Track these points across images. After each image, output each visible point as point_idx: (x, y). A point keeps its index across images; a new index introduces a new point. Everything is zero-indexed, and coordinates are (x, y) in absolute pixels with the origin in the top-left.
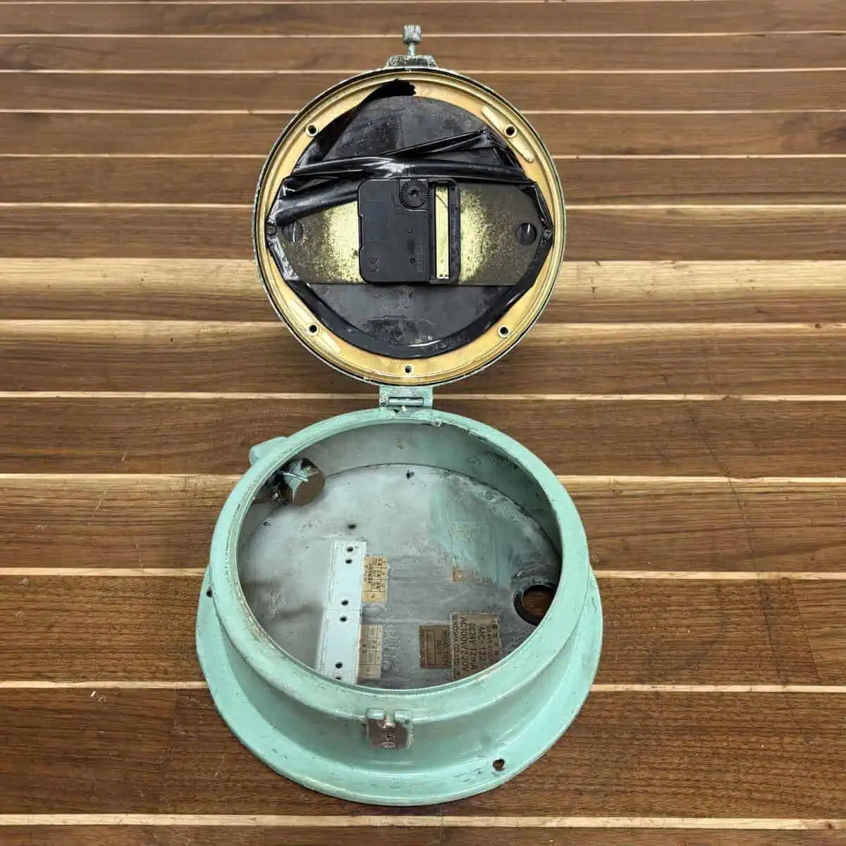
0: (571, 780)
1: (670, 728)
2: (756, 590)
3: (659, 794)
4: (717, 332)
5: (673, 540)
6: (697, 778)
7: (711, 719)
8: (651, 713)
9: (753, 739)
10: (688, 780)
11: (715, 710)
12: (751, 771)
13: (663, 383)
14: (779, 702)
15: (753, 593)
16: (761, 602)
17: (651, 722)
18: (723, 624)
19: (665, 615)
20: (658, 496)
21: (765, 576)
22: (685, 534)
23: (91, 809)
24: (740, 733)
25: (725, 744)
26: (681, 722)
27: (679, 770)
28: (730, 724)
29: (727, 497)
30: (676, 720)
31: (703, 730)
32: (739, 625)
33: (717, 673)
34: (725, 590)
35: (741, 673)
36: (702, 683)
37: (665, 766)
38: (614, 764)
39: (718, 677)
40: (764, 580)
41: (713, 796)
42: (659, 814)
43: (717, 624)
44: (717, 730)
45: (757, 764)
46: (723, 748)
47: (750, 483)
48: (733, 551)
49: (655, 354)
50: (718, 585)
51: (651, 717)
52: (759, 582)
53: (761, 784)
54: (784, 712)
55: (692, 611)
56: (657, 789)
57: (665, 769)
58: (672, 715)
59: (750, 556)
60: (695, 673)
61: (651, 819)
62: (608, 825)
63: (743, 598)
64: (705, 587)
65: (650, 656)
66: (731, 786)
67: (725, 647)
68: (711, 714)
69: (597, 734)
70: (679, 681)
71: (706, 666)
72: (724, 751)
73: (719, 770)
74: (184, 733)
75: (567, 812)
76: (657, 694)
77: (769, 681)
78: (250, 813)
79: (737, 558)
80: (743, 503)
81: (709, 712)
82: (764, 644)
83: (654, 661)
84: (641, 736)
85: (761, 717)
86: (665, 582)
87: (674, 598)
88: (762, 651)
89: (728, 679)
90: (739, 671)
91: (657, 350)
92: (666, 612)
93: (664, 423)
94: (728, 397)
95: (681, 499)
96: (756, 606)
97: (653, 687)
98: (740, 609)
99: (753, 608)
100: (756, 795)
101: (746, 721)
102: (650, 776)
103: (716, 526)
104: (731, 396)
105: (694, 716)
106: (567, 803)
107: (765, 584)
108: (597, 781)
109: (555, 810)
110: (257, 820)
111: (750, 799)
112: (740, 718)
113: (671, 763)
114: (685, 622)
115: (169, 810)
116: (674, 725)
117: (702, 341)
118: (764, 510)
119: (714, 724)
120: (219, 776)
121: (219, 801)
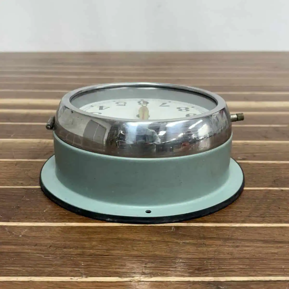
0: (243, 213)
62: (268, 226)
69: (253, 200)
74: (29, 200)
75: (243, 222)
76: (282, 190)
78: (63, 222)
108: (257, 213)
120: (46, 211)
121: (45, 219)
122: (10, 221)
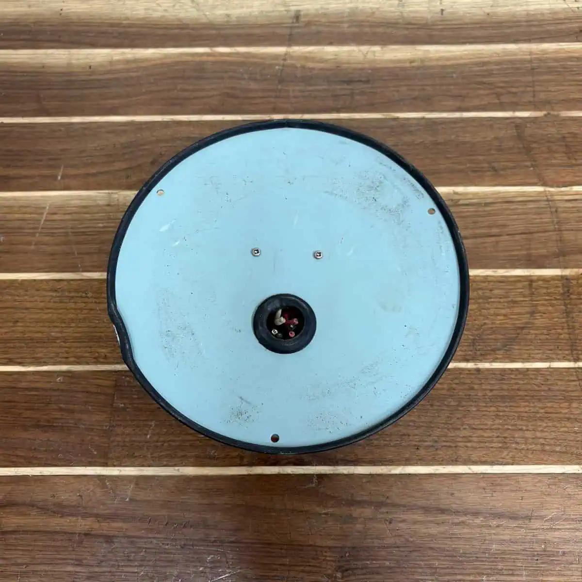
0: (411, 438)
1: (486, 397)
2: (559, 284)
3: (476, 448)
4: (544, 52)
5: (497, 242)
6: (506, 435)
7: (518, 390)
8: (473, 385)
9: (549, 405)
10: (498, 437)
11: (522, 382)
12: (545, 430)
13: (497, 101)
14: (572, 375)
15: (557, 287)
16: (563, 294)
17: (472, 393)
18: (532, 313)
19: (487, 306)
20: (486, 204)
21: (567, 272)
22: (507, 237)
23: (60, 464)
24: (539, 400)
25: (527, 409)
26: (495, 393)
27: (491, 429)
28: (532, 393)
29: (543, 204)
30: (491, 390)
31: (511, 398)
32: (544, 313)
33: (525, 353)
34: (534, 284)
35: (543, 353)
36: (513, 361)
37: (482, 427)
38: (443, 425)
39: (526, 356)
40: (566, 276)
41: (516, 449)
42: (475, 463)
43: (527, 313)
44: (522, 398)
45: (550, 424)
46: (526, 412)
47: (561, 192)
48: (543, 251)
49: (490, 74)
50: (530, 280)
51: (472, 389)
52: (562, 278)
53: (552, 439)
54: (574, 383)
55: (508, 302)
56: (475, 445)
57: (482, 429)
58: (489, 387)
59: (557, 255)
60: (508, 353)
61: (469, 466)
62: (437, 472)
63: (549, 291)
64: (520, 281)
65: (474, 339)
66: (530, 441)
67: (532, 332)
68: (519, 386)
70: (495, 360)
71: (516, 347)
72: (525, 415)
73: (521, 430)
74: (123, 405)
75: (408, 462)
76: (479, 370)
77: (564, 359)
78: (175, 465)
79: (546, 257)
80: (554, 210)
81: (517, 384)
82: (562, 329)
83: (477, 344)
84: (464, 403)
85: (557, 388)
86: (490, 279)
87: (496, 292)
88: (561, 334)
89: (533, 358)
90: (541, 351)
91: (492, 70)
92: (488, 303)
93: (496, 138)
94: (549, 114)
95: (505, 206)
96: (558, 297)
97: (476, 365)
98: (546, 300)
99: (556, 299)
100: (547, 448)
101: (544, 391)
102: (470, 434)
103: (533, 230)
104: (552, 113)
105: (505, 387)
106: (407, 456)
107: (567, 279)
108: (430, 439)
109: (398, 460)
110: (180, 470)
111: (543, 451)
112: (540, 389)
113: (486, 425)
114: (503, 311)
115: (115, 464)
116: (490, 394)
117: (530, 61)
118: (571, 215)
119: (520, 393)
120: (150, 437)
121: (152, 457)
122: (109, 463)
